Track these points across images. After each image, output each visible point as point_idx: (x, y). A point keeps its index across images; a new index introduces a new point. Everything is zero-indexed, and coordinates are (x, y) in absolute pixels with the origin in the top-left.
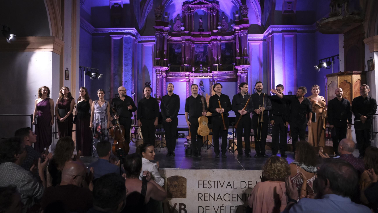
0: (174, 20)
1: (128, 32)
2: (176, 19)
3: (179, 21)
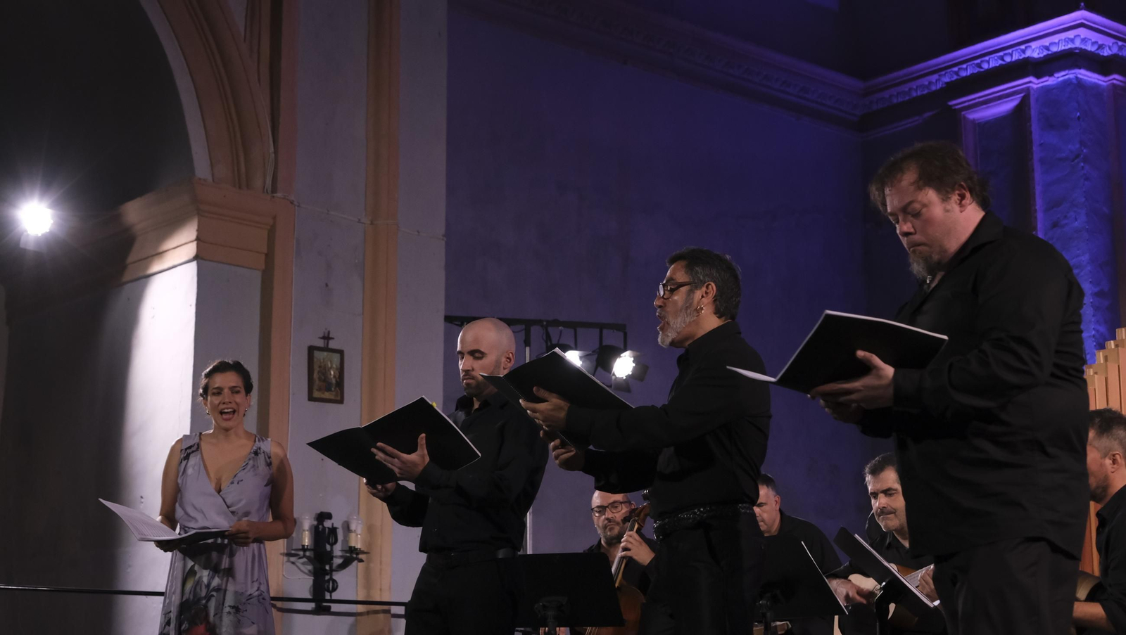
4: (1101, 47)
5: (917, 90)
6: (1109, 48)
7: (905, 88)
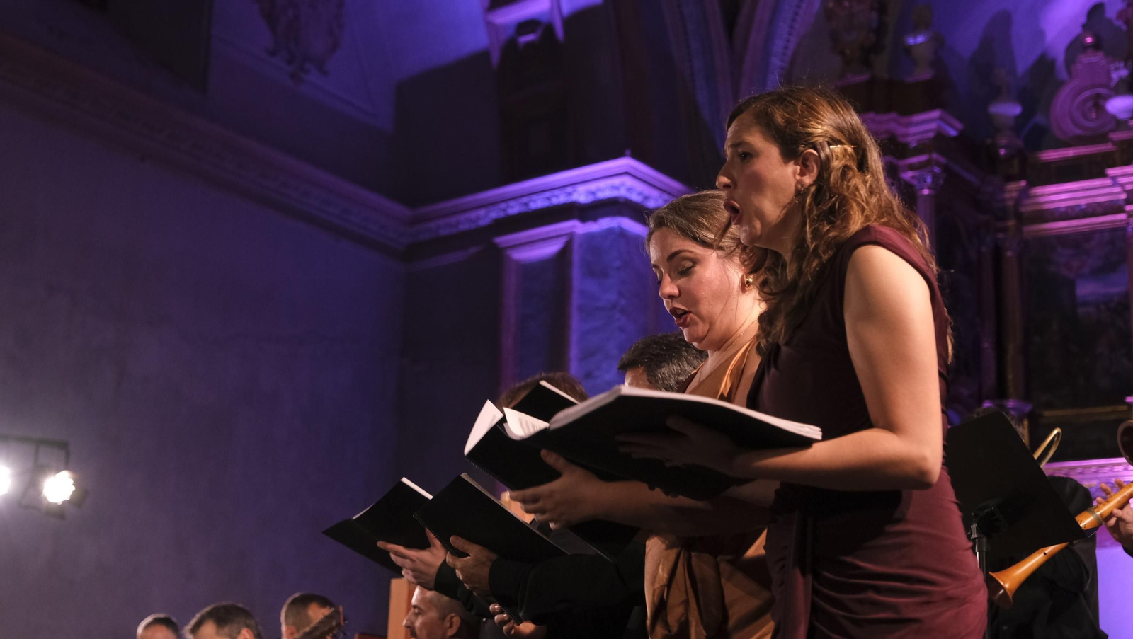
0: (1059, 53)
1: (601, 195)
2: (1076, 47)
3: (1098, 58)
4: (646, 198)
5: (464, 223)
6: (655, 200)
7: (453, 220)
